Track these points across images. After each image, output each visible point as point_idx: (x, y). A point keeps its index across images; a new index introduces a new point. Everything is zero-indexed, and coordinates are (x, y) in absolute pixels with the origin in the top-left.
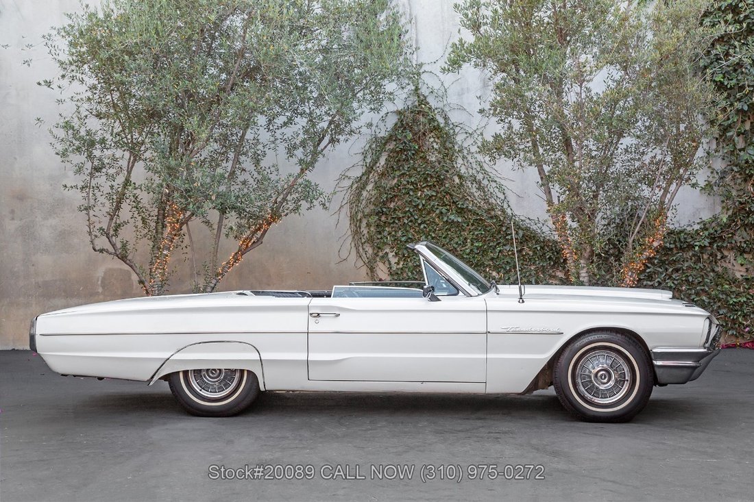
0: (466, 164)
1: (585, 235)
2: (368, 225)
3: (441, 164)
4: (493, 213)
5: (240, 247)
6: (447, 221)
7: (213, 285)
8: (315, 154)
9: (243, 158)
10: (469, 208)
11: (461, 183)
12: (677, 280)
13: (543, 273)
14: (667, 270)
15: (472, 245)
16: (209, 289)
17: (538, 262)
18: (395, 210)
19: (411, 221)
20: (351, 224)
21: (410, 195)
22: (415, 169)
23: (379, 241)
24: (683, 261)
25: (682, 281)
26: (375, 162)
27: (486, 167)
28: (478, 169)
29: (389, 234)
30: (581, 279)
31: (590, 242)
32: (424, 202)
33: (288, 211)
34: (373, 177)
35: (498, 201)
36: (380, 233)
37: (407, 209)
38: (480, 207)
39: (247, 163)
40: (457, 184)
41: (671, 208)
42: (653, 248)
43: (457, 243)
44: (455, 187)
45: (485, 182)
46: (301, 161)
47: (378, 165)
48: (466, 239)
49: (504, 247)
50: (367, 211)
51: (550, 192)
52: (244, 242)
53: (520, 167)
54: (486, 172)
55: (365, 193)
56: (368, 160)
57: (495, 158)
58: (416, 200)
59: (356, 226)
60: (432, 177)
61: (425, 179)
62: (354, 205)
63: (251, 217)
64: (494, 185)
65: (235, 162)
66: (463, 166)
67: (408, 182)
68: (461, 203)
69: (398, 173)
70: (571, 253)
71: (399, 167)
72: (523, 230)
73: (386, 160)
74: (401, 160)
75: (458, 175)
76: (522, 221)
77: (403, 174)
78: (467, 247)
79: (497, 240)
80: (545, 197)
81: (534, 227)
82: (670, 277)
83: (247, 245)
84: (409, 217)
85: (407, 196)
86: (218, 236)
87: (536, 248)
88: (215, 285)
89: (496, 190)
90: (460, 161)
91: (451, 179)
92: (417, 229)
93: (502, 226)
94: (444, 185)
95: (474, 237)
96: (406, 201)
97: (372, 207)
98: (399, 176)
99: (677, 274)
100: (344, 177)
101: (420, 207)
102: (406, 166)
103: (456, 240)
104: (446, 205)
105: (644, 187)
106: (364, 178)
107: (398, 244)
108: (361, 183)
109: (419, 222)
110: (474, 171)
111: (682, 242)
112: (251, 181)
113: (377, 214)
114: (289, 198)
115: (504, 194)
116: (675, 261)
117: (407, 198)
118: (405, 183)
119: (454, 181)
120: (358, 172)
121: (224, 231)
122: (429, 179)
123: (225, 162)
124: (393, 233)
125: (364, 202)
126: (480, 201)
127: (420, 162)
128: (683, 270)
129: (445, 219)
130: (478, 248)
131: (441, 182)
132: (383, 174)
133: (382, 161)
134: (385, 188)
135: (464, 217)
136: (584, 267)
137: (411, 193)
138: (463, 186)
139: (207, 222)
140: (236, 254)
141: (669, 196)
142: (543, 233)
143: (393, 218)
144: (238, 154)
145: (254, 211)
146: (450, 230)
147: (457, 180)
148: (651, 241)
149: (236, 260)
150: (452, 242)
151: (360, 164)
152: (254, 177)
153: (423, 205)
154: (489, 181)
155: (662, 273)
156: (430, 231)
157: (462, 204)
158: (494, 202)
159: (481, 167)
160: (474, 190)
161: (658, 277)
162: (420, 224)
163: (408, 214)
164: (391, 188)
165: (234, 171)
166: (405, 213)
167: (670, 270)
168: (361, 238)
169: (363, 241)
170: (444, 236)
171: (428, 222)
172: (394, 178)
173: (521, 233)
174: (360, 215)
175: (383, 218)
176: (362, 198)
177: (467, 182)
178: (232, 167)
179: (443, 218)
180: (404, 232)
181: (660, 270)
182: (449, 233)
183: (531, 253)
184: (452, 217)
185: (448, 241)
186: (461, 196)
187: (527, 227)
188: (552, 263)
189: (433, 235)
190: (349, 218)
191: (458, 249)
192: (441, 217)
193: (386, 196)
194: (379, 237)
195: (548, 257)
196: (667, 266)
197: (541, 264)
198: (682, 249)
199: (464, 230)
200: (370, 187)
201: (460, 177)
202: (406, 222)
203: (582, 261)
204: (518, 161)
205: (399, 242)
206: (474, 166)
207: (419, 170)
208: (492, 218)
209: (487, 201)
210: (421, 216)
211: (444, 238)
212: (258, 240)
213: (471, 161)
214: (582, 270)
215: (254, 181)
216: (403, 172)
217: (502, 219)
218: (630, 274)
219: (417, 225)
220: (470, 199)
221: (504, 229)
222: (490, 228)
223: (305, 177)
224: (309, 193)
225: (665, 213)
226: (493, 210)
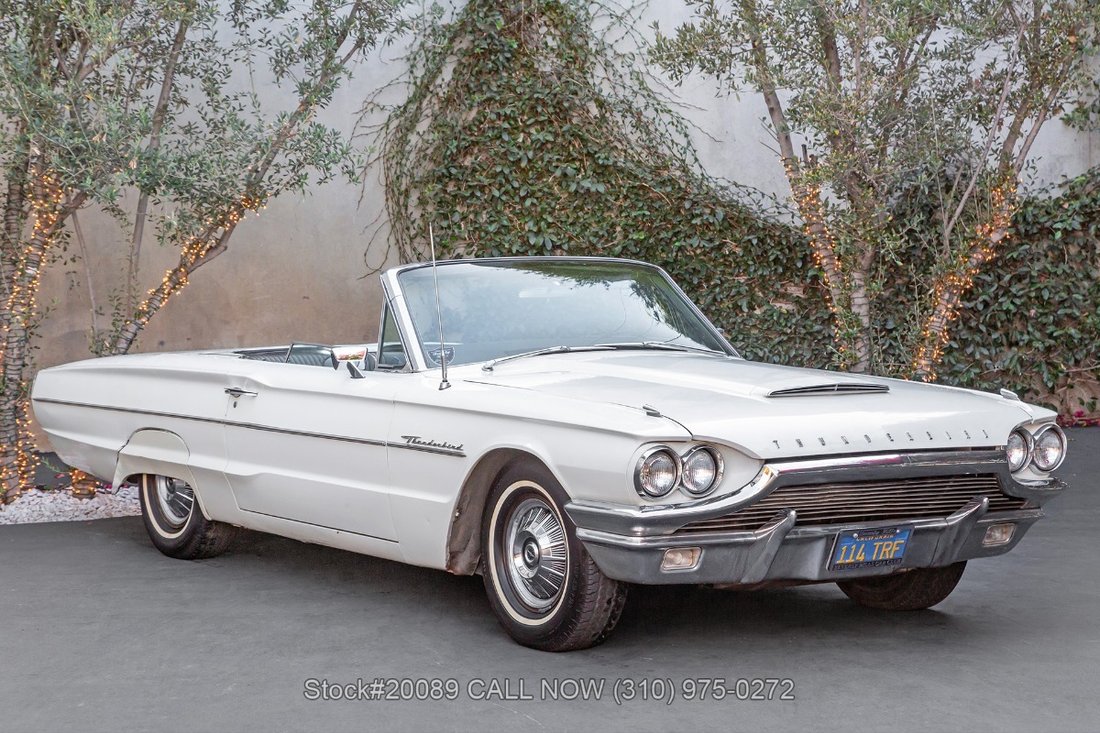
0: (612, 78)
1: (864, 225)
2: (422, 202)
3: (563, 79)
4: (665, 174)
5: (182, 258)
6: (576, 192)
7: (129, 336)
8: (331, 70)
9: (181, 80)
10: (619, 164)
11: (603, 116)
12: (1020, 297)
13: (763, 288)
14: (999, 278)
15: (626, 237)
16: (123, 344)
17: (752, 269)
18: (474, 170)
19: (506, 193)
20: (387, 200)
21: (503, 141)
22: (512, 89)
23: (444, 232)
24: (1032, 260)
25: (1030, 298)
26: (433, 74)
27: (650, 83)
28: (636, 88)
29: (464, 218)
30: (855, 309)
31: (874, 239)
32: (530, 154)
33: (280, 187)
34: (431, 106)
35: (675, 151)
36: (445, 217)
37: (498, 169)
38: (640, 162)
39: (192, 89)
40: (595, 117)
41: (1025, 165)
42: (991, 245)
43: (596, 235)
44: (590, 123)
45: (650, 114)
46: (303, 87)
47: (438, 81)
48: (613, 226)
49: (688, 240)
50: (419, 173)
51: (787, 138)
52: (191, 247)
53: (732, 90)
54: (650, 94)
55: (413, 138)
56: (420, 72)
57: (680, 72)
58: (516, 150)
59: (398, 203)
60: (545, 104)
61: (533, 108)
62: (394, 162)
63: (205, 199)
64: (666, 118)
65: (167, 88)
66: (606, 82)
67: (498, 115)
68: (603, 156)
69: (477, 97)
70: (830, 257)
71: (481, 85)
72: (724, 207)
73: (455, 71)
74: (484, 70)
75: (596, 100)
76: (722, 188)
77: (489, 100)
78: (615, 242)
79: (674, 226)
80: (777, 146)
81: (746, 200)
82: (1007, 292)
83: (198, 255)
84: (501, 185)
85: (498, 143)
86: (138, 235)
87: (750, 241)
88: (135, 335)
89: (671, 129)
90: (599, 71)
91: (582, 107)
92: (518, 207)
93: (682, 199)
94: (570, 120)
95: (630, 222)
96: (496, 154)
97: (430, 166)
98: (480, 104)
99: (1019, 286)
100: (371, 106)
101: (523, 164)
102: (494, 83)
103: (594, 228)
104: (574, 160)
105: (973, 124)
106: (413, 107)
107: (480, 238)
108: (407, 118)
109: (522, 194)
110: (628, 92)
111: (1028, 224)
112: (202, 125)
113: (439, 180)
114: (280, 159)
115: (686, 136)
116: (1015, 260)
117: (497, 147)
118: (494, 117)
119: (588, 112)
120: (400, 96)
121: (148, 227)
122: (539, 109)
123: (144, 86)
124: (471, 216)
125: (412, 156)
126: (639, 150)
127: (520, 74)
128: (1032, 277)
129: (573, 187)
130: (637, 243)
131: (562, 113)
132: (449, 101)
133: (447, 74)
134: (453, 128)
135: (609, 182)
136: (860, 287)
137: (506, 137)
138: (606, 121)
139: (115, 211)
140: (175, 272)
141: (1020, 142)
142: (763, 211)
143: (470, 187)
144: (171, 70)
145: (211, 188)
146: (582, 209)
147: (594, 111)
148: (986, 230)
149: (176, 284)
150: (586, 233)
151: (401, 80)
152: (208, 118)
153: (530, 161)
154: (656, 110)
155: (991, 285)
156: (544, 211)
157: (607, 158)
158: (667, 152)
159: (641, 83)
160: (628, 130)
161: (984, 293)
162: (523, 199)
163: (500, 178)
164: (464, 128)
165: (166, 106)
166: (495, 176)
167: (1007, 277)
168: (408, 229)
169: (413, 232)
170: (571, 220)
171: (540, 194)
172: (471, 107)
173: (720, 212)
174: (405, 182)
175: (451, 188)
176: (408, 148)
177: (615, 113)
178: (162, 97)
179: (568, 186)
180: (493, 213)
181: (988, 279)
182: (581, 214)
183: (739, 251)
184: (586, 184)
185: (578, 230)
186: (603, 142)
187: (732, 200)
188: (781, 270)
189: (550, 220)
190: (384, 189)
191: (599, 246)
192: (564, 184)
193: (455, 143)
194: (445, 224)
195: (772, 258)
196: (1000, 271)
197: (760, 273)
198: (1028, 236)
199: (609, 209)
200: (423, 126)
201: (601, 104)
202: (497, 193)
203: (856, 275)
204: (729, 78)
205: (483, 234)
206: (628, 81)
207: (519, 90)
208: (663, 183)
209: (652, 151)
210: (525, 182)
211: (571, 224)
212: (219, 242)
213: (621, 71)
214: (856, 291)
215: (208, 125)
216: (488, 95)
217: (683, 185)
218: (947, 296)
219: (517, 199)
220: (620, 146)
221: (687, 205)
222: (659, 203)
223: (313, 119)
224: (320, 151)
225: (1014, 177)
226: (666, 168)
